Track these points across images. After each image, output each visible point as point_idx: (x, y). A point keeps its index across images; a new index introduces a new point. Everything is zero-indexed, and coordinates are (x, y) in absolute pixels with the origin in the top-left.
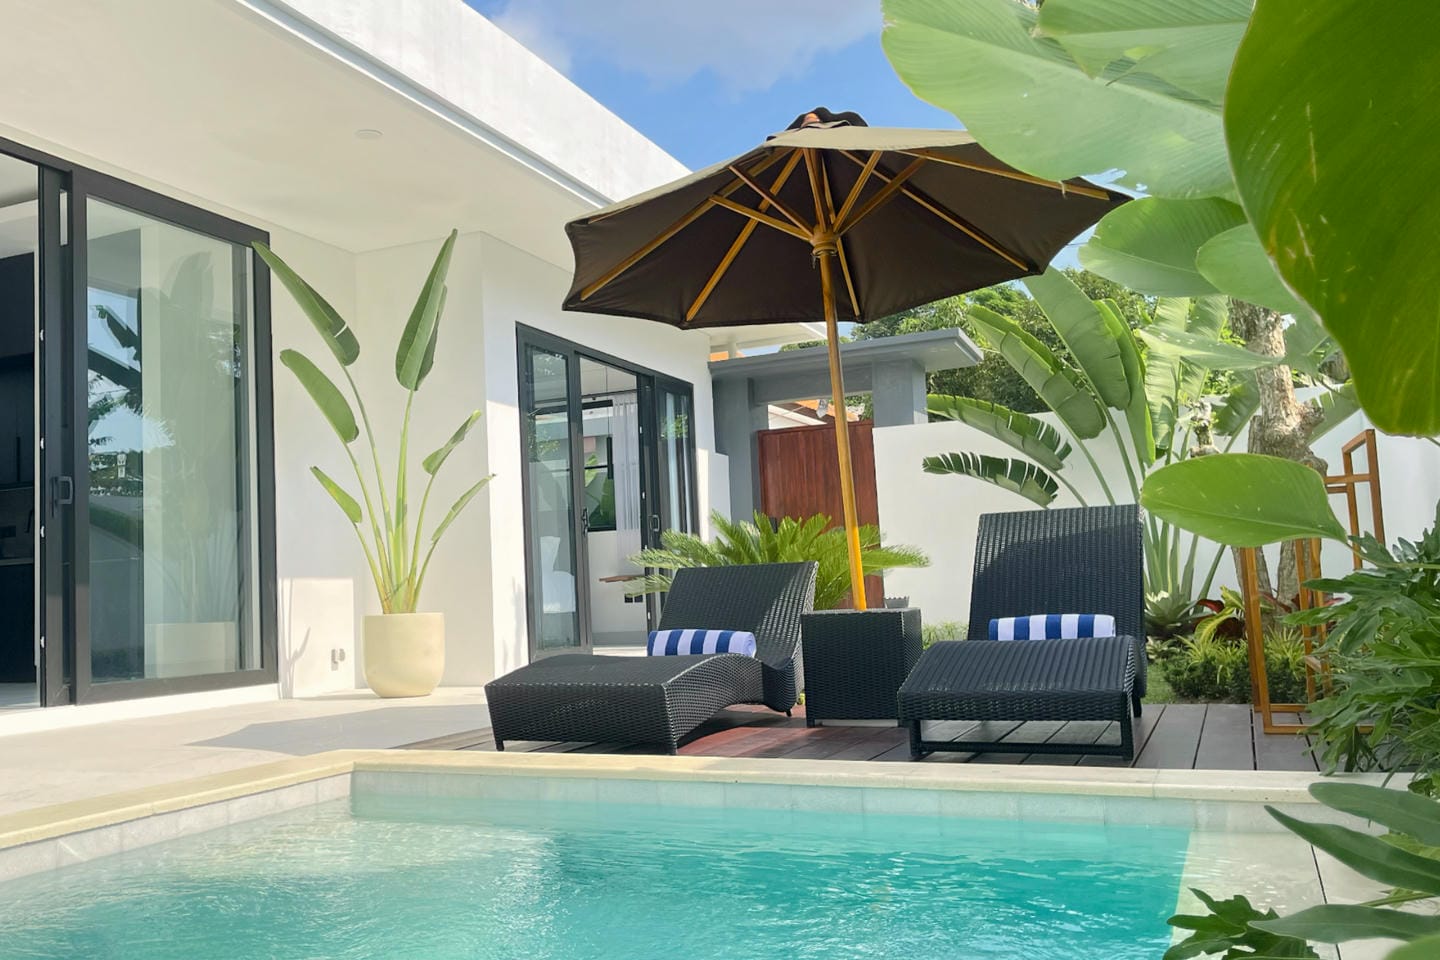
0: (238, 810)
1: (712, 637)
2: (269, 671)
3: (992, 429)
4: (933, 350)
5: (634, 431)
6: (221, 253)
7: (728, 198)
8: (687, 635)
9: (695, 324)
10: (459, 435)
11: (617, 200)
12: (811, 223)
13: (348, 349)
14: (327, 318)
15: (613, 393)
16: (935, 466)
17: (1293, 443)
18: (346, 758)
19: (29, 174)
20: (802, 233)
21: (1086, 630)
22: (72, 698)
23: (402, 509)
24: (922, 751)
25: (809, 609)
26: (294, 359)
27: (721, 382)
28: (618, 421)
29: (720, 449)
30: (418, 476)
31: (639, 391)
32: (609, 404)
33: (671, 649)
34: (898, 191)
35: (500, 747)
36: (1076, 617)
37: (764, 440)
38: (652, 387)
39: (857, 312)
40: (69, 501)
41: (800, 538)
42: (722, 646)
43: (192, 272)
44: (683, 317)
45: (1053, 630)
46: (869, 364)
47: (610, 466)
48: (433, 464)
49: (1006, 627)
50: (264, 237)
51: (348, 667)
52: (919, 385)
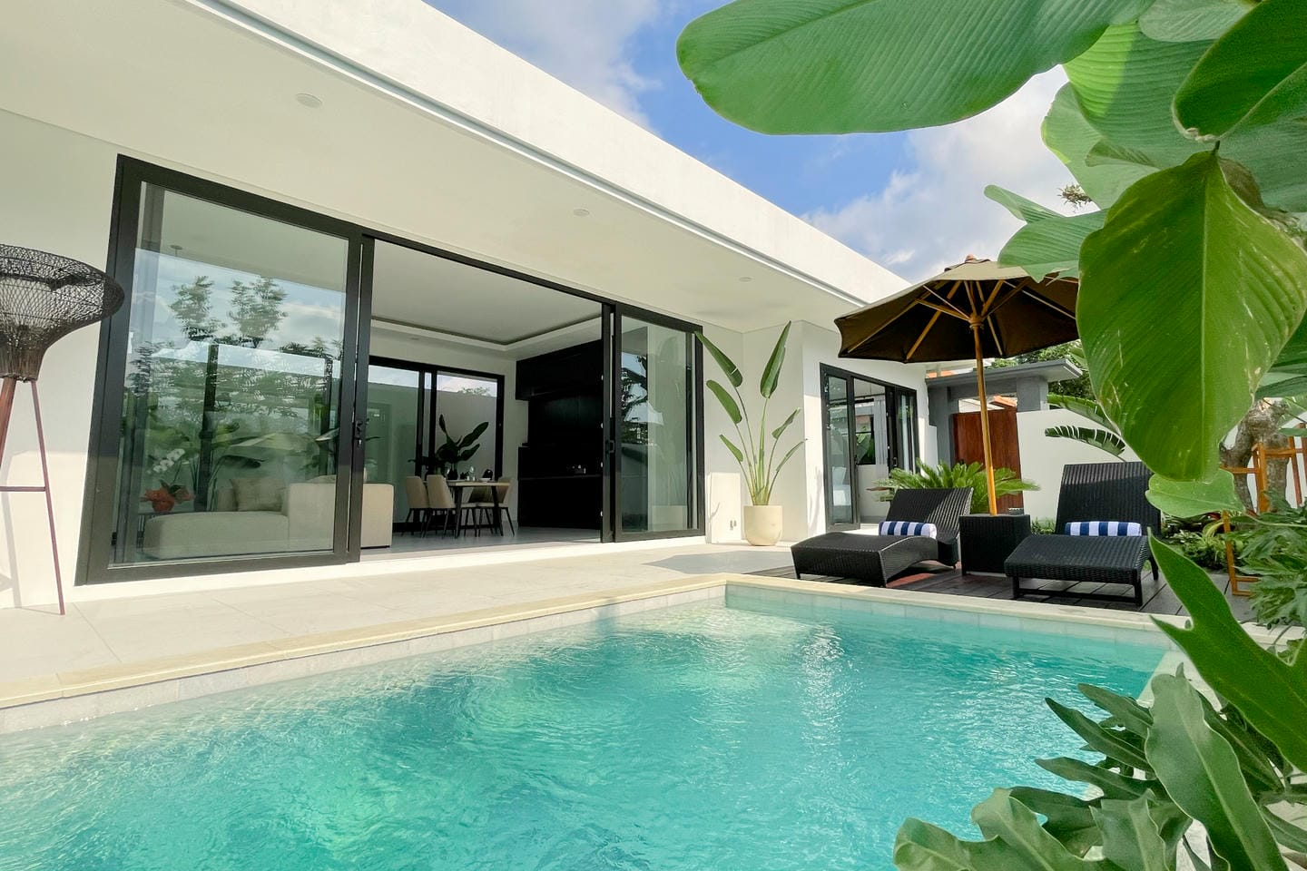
0: (671, 600)
1: (913, 526)
2: (701, 530)
3: (1085, 413)
4: (1051, 370)
5: (884, 414)
6: (681, 336)
7: (925, 300)
8: (900, 524)
9: (911, 361)
10: (790, 420)
11: (870, 302)
12: (969, 312)
13: (737, 379)
14: (728, 366)
15: (874, 395)
16: (1052, 433)
17: (1267, 425)
18: (725, 577)
19: (598, 307)
20: (965, 317)
21: (1122, 531)
22: (613, 539)
23: (762, 454)
24: (1020, 595)
25: (967, 513)
26: (712, 384)
27: (933, 388)
28: (878, 408)
29: (932, 422)
30: (769, 440)
31: (886, 394)
32: (872, 400)
33: (891, 532)
34: (1021, 292)
35: (799, 578)
36: (1117, 523)
37: (956, 418)
38: (894, 392)
39: (1001, 354)
40: (613, 451)
41: (966, 474)
42: (918, 532)
43: (669, 345)
44: (905, 356)
45: (1103, 531)
46: (1014, 378)
47: (872, 432)
48: (777, 434)
49: (1075, 527)
50: (699, 328)
51: (738, 529)
52: (1044, 389)
